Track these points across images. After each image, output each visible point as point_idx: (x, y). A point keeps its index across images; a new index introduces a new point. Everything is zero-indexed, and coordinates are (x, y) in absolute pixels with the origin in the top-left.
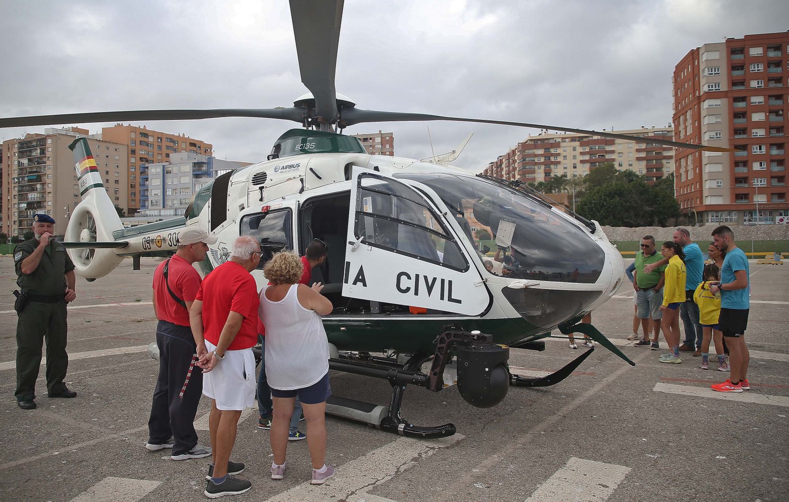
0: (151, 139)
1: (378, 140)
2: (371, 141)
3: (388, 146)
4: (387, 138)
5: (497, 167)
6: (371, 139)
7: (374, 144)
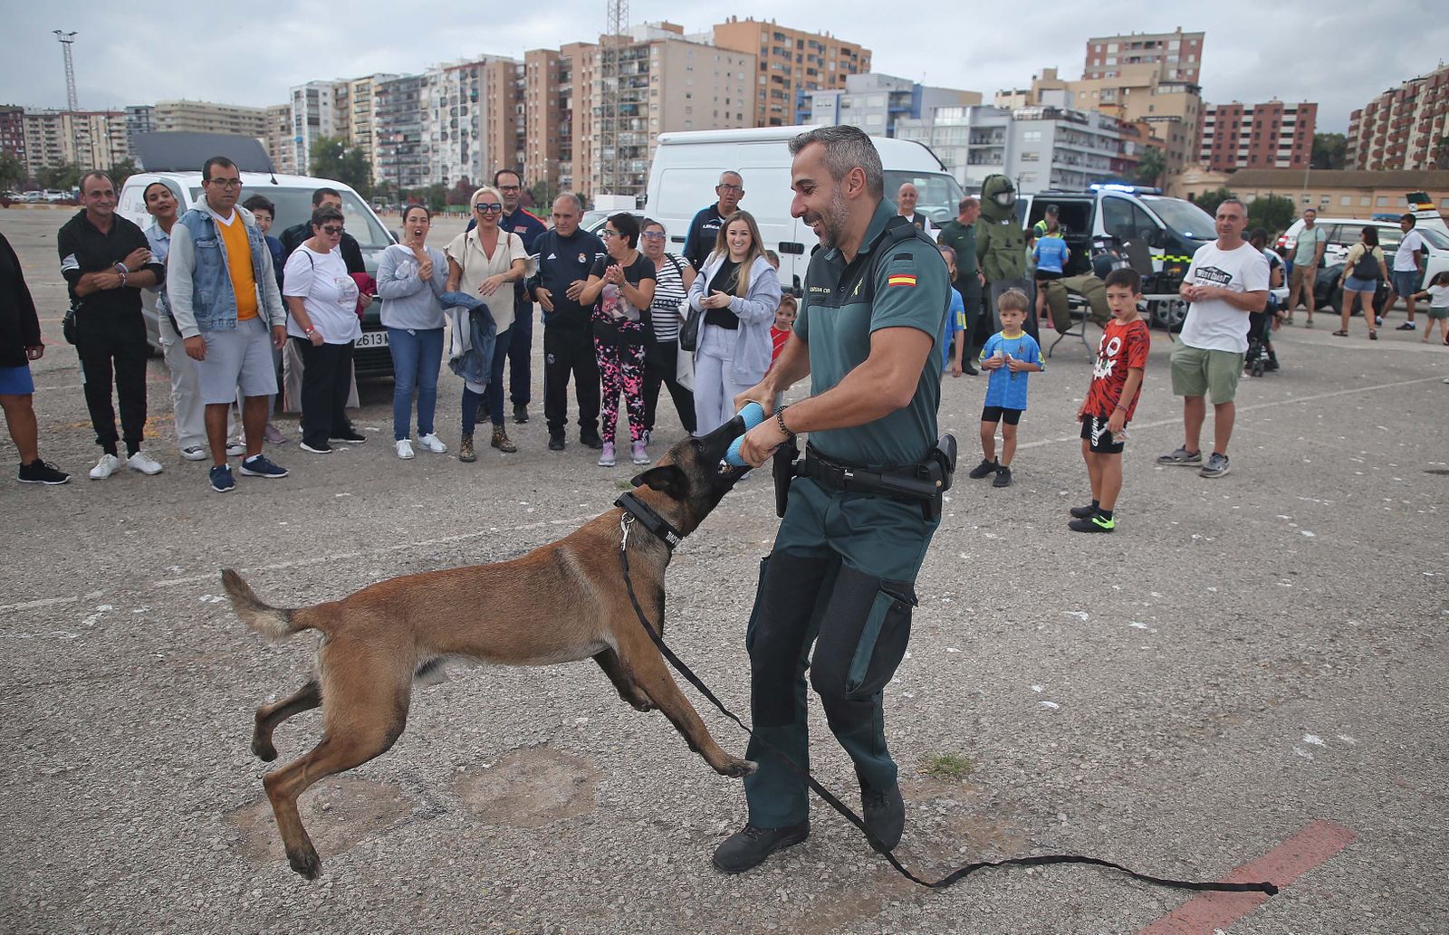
0: (788, 44)
1: (1174, 46)
2: (1160, 47)
3: (1191, 58)
4: (1193, 43)
5: (1403, 101)
6: (1160, 43)
7: (1166, 53)
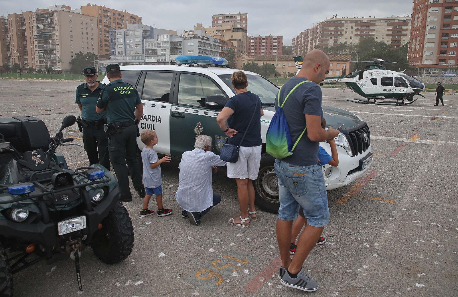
0: (109, 14)
1: (239, 17)
2: (234, 18)
3: (244, 22)
4: (244, 17)
5: (305, 36)
7: (236, 20)
